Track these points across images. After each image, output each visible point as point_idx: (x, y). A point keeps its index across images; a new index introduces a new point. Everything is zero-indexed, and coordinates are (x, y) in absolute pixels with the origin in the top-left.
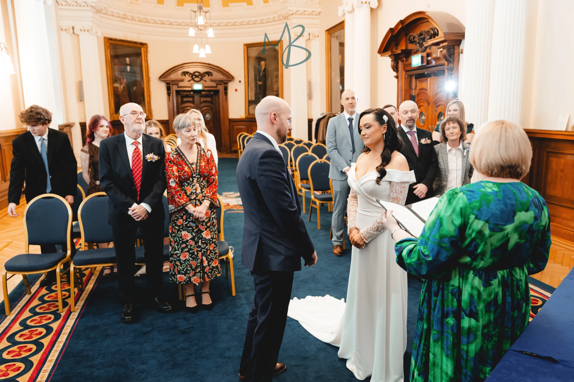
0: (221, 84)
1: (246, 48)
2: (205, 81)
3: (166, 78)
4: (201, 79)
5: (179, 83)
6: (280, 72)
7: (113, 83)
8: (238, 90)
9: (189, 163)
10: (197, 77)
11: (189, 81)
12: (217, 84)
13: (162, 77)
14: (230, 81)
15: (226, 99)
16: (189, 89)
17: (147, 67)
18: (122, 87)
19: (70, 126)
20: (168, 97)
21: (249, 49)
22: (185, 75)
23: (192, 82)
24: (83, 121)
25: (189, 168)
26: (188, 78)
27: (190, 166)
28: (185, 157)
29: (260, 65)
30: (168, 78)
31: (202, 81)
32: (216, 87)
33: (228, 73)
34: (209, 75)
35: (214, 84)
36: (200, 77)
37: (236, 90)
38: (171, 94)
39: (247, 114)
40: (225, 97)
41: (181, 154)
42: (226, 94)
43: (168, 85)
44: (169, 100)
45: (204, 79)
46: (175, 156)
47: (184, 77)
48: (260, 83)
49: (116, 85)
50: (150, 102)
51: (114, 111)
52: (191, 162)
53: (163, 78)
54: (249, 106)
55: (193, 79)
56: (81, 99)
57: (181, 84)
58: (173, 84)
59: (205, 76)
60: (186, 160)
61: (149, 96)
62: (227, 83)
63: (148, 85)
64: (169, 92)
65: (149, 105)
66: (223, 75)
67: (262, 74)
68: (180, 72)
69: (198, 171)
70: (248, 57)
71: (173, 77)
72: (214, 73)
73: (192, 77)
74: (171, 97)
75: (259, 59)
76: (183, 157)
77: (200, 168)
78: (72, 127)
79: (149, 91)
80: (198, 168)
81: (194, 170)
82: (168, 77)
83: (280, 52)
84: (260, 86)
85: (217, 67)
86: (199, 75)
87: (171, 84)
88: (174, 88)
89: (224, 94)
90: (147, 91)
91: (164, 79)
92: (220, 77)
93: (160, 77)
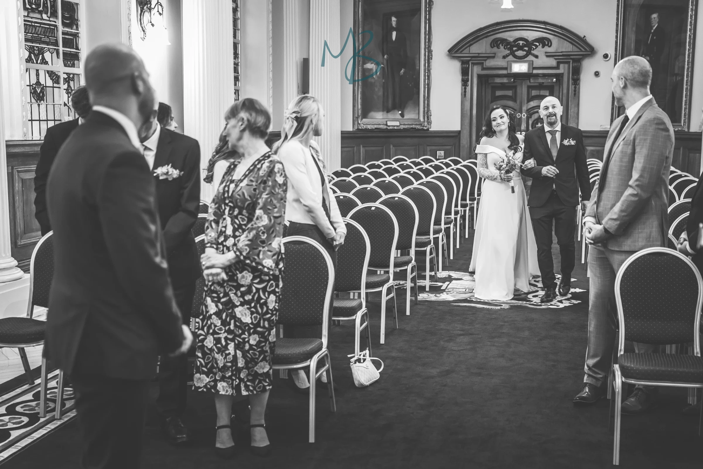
0: (568, 63)
2: (537, 57)
3: (461, 52)
4: (529, 53)
5: (485, 60)
7: (364, 63)
8: (601, 74)
10: (521, 48)
11: (504, 57)
12: (559, 63)
13: (454, 51)
14: (585, 56)
15: (576, 92)
16: (504, 72)
17: (429, 33)
20: (463, 88)
22: (498, 46)
23: (511, 58)
26: (503, 51)
29: (648, 21)
30: (466, 51)
31: (531, 58)
32: (557, 68)
33: (583, 40)
34: (544, 45)
35: (552, 62)
36: (526, 49)
37: (597, 74)
38: (469, 83)
40: (572, 88)
42: (576, 81)
43: (465, 66)
44: (464, 94)
45: (535, 52)
47: (495, 49)
50: (428, 97)
51: (360, 112)
52: (233, 179)
53: (456, 52)
55: (513, 54)
57: (490, 63)
58: (474, 64)
59: (537, 46)
61: (428, 86)
62: (579, 61)
63: (427, 65)
64: (465, 78)
65: (426, 103)
66: (571, 43)
67: (652, 39)
68: (490, 39)
71: (475, 49)
72: (555, 40)
73: (511, 49)
74: (468, 89)
75: (647, 9)
79: (428, 75)
82: (464, 49)
85: (562, 28)
86: (525, 46)
87: (470, 62)
88: (476, 70)
89: (571, 82)
90: (425, 76)
91: (458, 54)
92: (567, 47)
93: (450, 51)
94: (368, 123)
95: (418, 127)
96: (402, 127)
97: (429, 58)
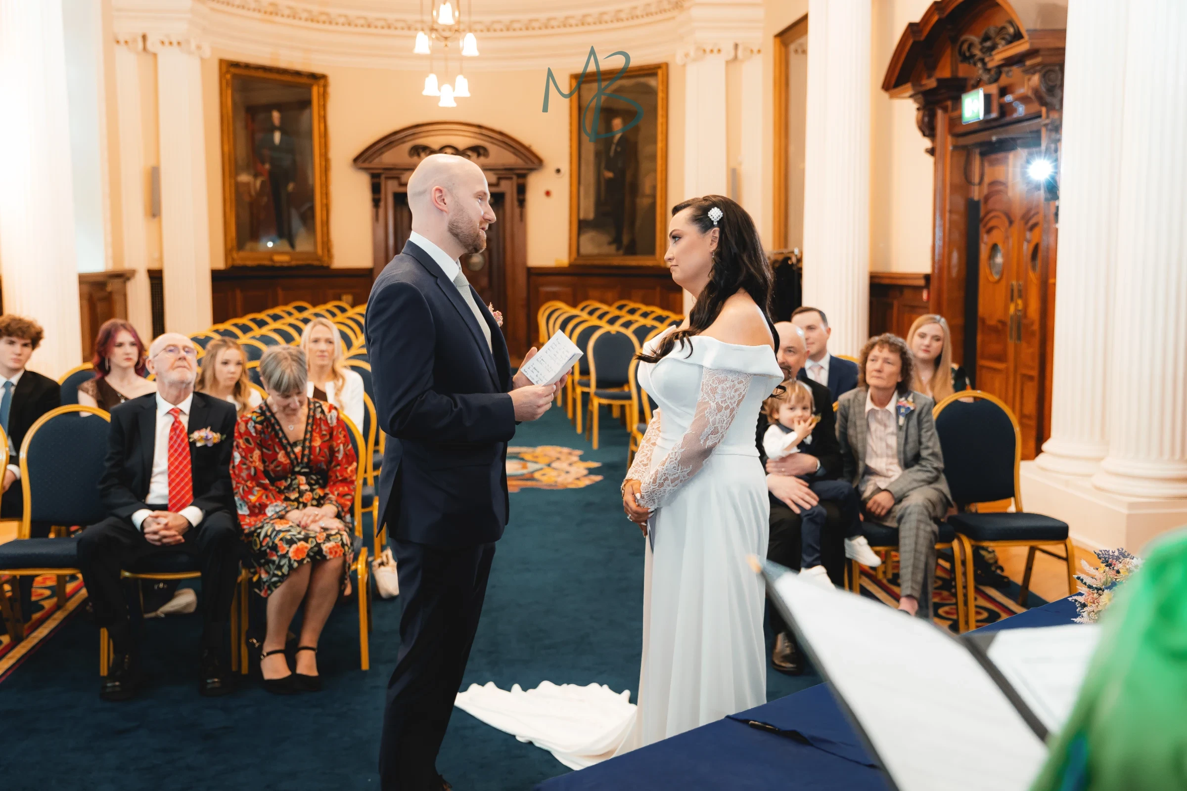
0: (510, 178)
1: (574, 84)
3: (370, 162)
5: (404, 173)
6: (660, 145)
7: (237, 174)
8: (553, 193)
9: (289, 443)
12: (499, 179)
13: (362, 160)
14: (532, 170)
15: (522, 217)
17: (325, 135)
18: (258, 183)
19: (123, 277)
20: (375, 210)
21: (585, 87)
22: (419, 155)
24: (155, 266)
25: (287, 454)
27: (289, 449)
28: (281, 429)
29: (609, 128)
30: (377, 160)
32: (498, 184)
33: (528, 149)
34: (479, 155)
37: (548, 193)
38: (382, 204)
39: (574, 255)
40: (517, 211)
41: (273, 421)
42: (522, 202)
43: (376, 180)
44: (376, 218)
46: (259, 427)
48: (609, 175)
49: (244, 178)
50: (326, 223)
51: (234, 243)
52: (292, 440)
53: (364, 161)
54: (579, 235)
56: (154, 210)
58: (387, 178)
60: (281, 435)
61: (327, 208)
62: (523, 176)
63: (324, 179)
64: (377, 197)
65: (325, 229)
66: (514, 153)
67: (616, 150)
68: (408, 146)
69: (305, 460)
70: (580, 108)
71: (389, 158)
72: (493, 149)
74: (381, 211)
75: (608, 113)
76: (277, 428)
77: (310, 453)
78: (128, 279)
79: (326, 194)
80: (307, 452)
81: (296, 458)
82: (375, 159)
83: (660, 95)
84: (609, 181)
85: (501, 133)
87: (383, 177)
88: (390, 187)
89: (516, 203)
90: (321, 193)
91: (366, 165)
92: (508, 158)
93: (356, 160)
94: (247, 258)
95: (316, 263)
96: (294, 263)
97: (326, 170)
